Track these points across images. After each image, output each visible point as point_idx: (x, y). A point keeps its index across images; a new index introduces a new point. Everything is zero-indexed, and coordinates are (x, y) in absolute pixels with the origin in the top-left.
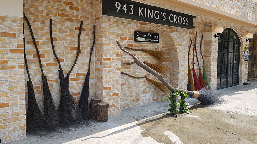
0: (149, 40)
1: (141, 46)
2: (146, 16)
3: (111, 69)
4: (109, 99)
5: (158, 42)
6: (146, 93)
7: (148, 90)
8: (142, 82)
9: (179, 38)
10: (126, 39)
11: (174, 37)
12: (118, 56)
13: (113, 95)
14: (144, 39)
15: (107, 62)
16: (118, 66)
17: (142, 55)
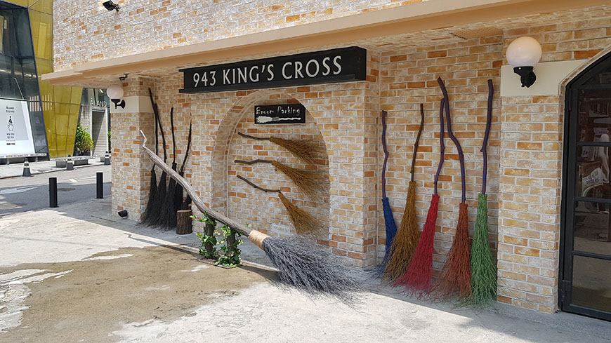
0: (280, 119)
2: (234, 82)
3: (200, 166)
8: (273, 199)
10: (217, 122)
12: (208, 148)
14: (270, 119)
15: (196, 157)
17: (272, 149)
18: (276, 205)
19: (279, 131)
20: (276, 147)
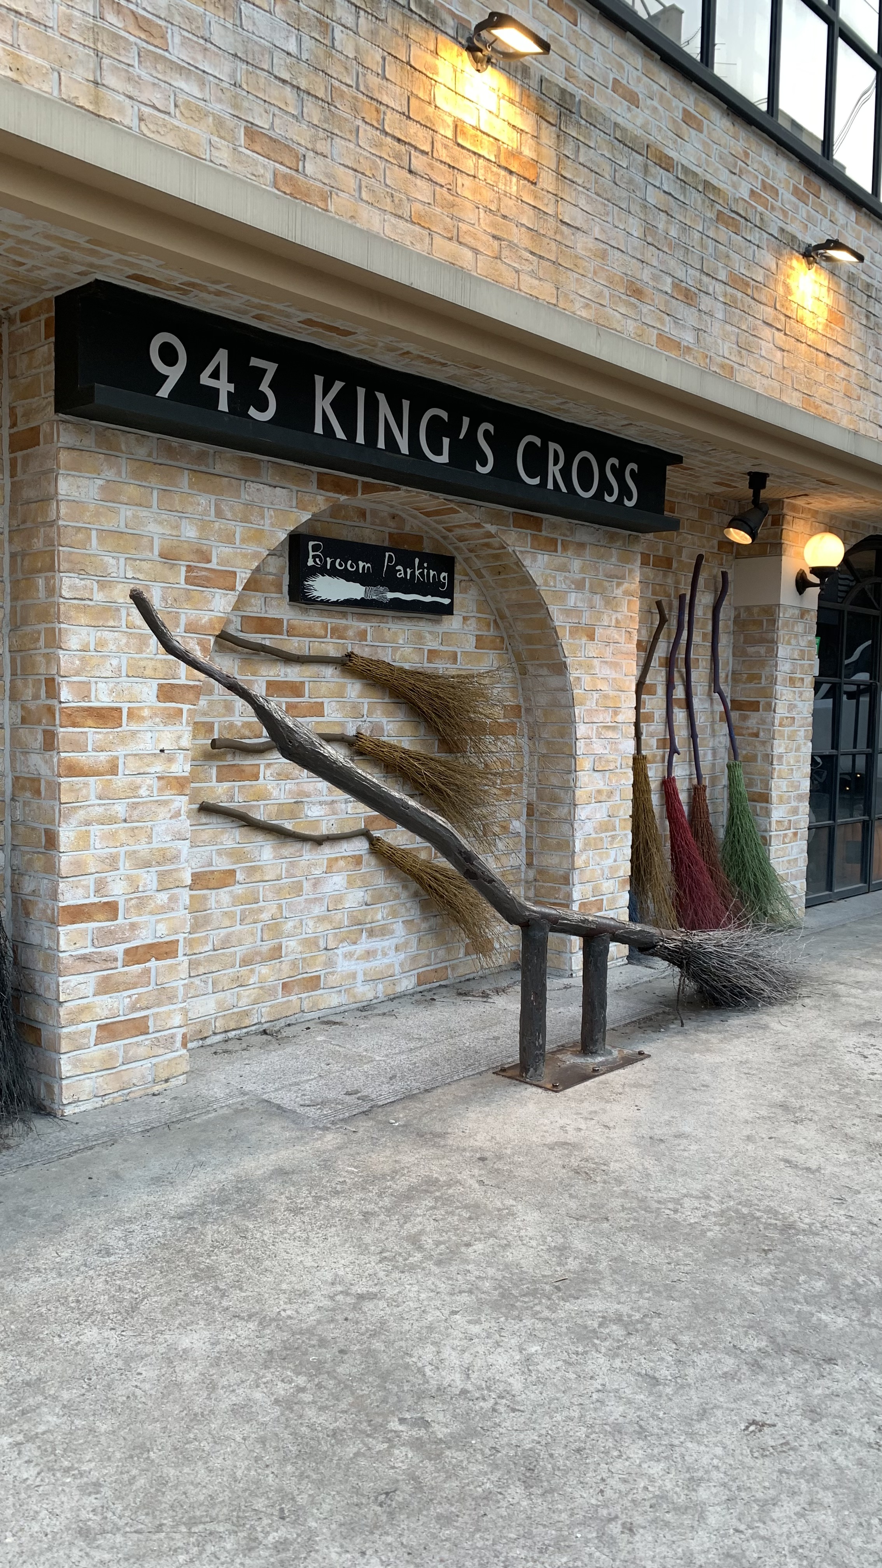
0: (390, 595)
1: (337, 632)
2: (360, 439)
3: (120, 781)
4: (106, 987)
5: (448, 610)
6: (371, 933)
7: (380, 914)
8: (342, 863)
9: (579, 586)
10: (224, 581)
11: (546, 583)
12: (167, 693)
13: (135, 956)
14: (356, 591)
15: (93, 735)
16: (171, 760)
17: (340, 694)
18: (350, 883)
19: (363, 635)
20: (354, 689)
